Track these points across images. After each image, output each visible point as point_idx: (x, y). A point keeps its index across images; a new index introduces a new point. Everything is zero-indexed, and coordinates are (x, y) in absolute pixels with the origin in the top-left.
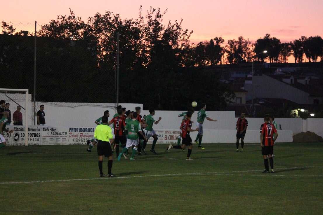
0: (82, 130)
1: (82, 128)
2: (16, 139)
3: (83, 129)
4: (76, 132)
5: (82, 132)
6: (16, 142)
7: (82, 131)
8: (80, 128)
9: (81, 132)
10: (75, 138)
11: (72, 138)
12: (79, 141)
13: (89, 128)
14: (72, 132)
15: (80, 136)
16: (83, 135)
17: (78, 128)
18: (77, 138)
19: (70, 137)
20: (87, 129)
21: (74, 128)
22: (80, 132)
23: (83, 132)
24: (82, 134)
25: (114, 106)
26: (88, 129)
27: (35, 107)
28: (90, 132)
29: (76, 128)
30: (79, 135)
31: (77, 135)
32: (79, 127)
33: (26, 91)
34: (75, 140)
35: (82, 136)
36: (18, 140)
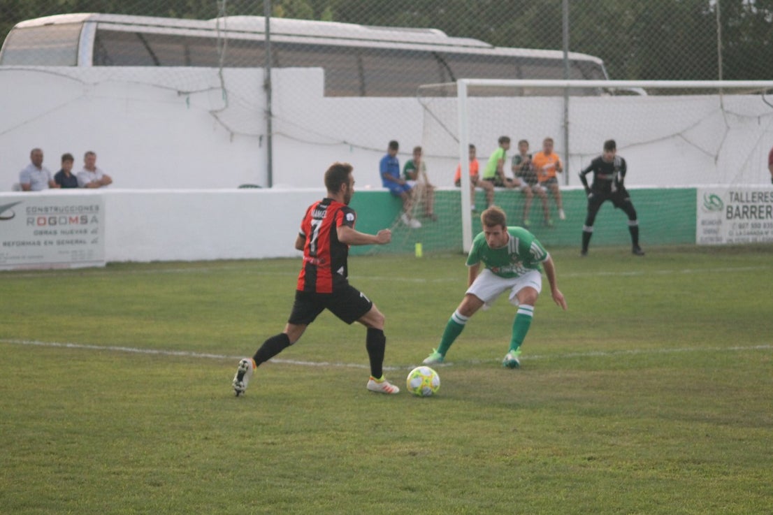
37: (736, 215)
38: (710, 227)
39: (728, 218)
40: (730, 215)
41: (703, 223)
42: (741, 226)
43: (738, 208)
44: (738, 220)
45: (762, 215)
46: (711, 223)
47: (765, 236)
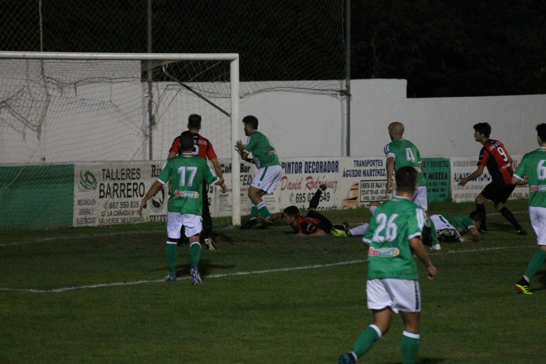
0: (310, 167)
1: (310, 163)
2: (157, 200)
3: (314, 163)
4: (296, 173)
5: (311, 175)
6: (157, 209)
7: (311, 169)
8: (306, 163)
9: (308, 175)
10: (295, 192)
11: (288, 192)
12: (303, 199)
13: (327, 160)
14: (287, 175)
15: (307, 186)
16: (312, 182)
17: (301, 163)
18: (299, 192)
19: (282, 189)
20: (321, 162)
21: (293, 163)
22: (306, 172)
23: (313, 172)
24: (310, 180)
25: (339, 88)
26: (325, 162)
27: (152, 97)
28: (329, 172)
29: (297, 163)
30: (304, 183)
31: (300, 183)
32: (303, 160)
33: (232, 60)
34: (294, 198)
35: (309, 185)
36: (162, 203)
37: (108, 193)
38: (85, 207)
39: (101, 197)
40: (102, 194)
41: (79, 202)
42: (112, 206)
43: (109, 187)
44: (108, 199)
45: (131, 193)
46: (86, 202)
47: (132, 216)
